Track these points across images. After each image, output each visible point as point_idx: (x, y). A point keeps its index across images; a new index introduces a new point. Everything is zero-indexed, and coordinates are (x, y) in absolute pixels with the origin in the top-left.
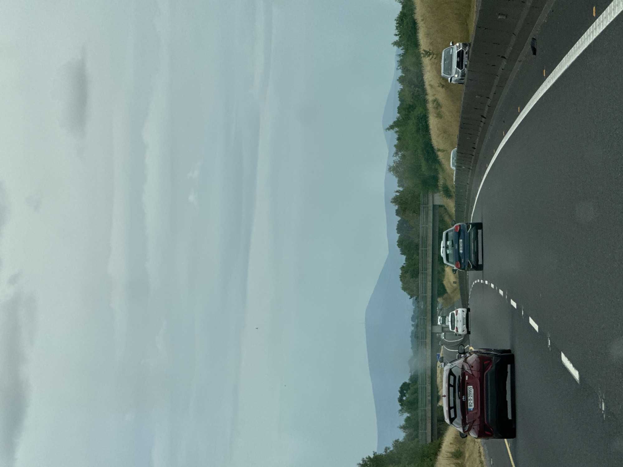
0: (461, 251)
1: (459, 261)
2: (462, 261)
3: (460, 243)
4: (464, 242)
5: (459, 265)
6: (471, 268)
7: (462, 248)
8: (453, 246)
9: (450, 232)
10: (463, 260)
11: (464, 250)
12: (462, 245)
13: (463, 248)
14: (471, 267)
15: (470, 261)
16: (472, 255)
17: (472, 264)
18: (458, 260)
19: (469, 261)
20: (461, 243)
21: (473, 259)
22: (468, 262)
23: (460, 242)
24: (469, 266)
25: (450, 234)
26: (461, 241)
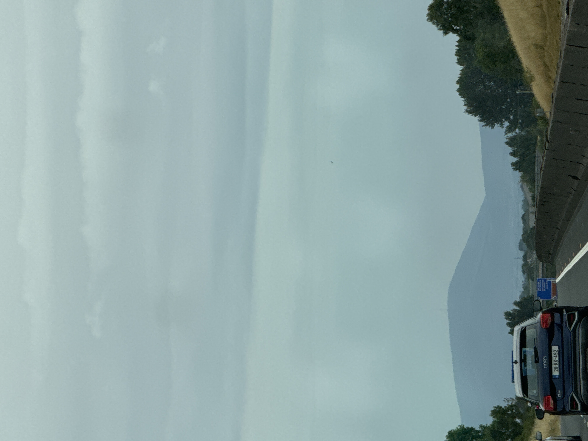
0: (556, 373)
1: (551, 395)
2: (559, 395)
3: (553, 355)
4: (561, 353)
5: (552, 402)
6: (579, 409)
7: (557, 366)
8: (537, 362)
9: (529, 329)
10: (559, 391)
11: (562, 370)
12: (557, 359)
13: (559, 366)
14: (577, 408)
15: (576, 392)
16: (582, 381)
17: (580, 401)
18: (549, 393)
19: (574, 395)
20: (555, 354)
21: (582, 391)
22: (572, 397)
23: (553, 353)
24: (574, 405)
25: (530, 333)
26: (555, 348)
